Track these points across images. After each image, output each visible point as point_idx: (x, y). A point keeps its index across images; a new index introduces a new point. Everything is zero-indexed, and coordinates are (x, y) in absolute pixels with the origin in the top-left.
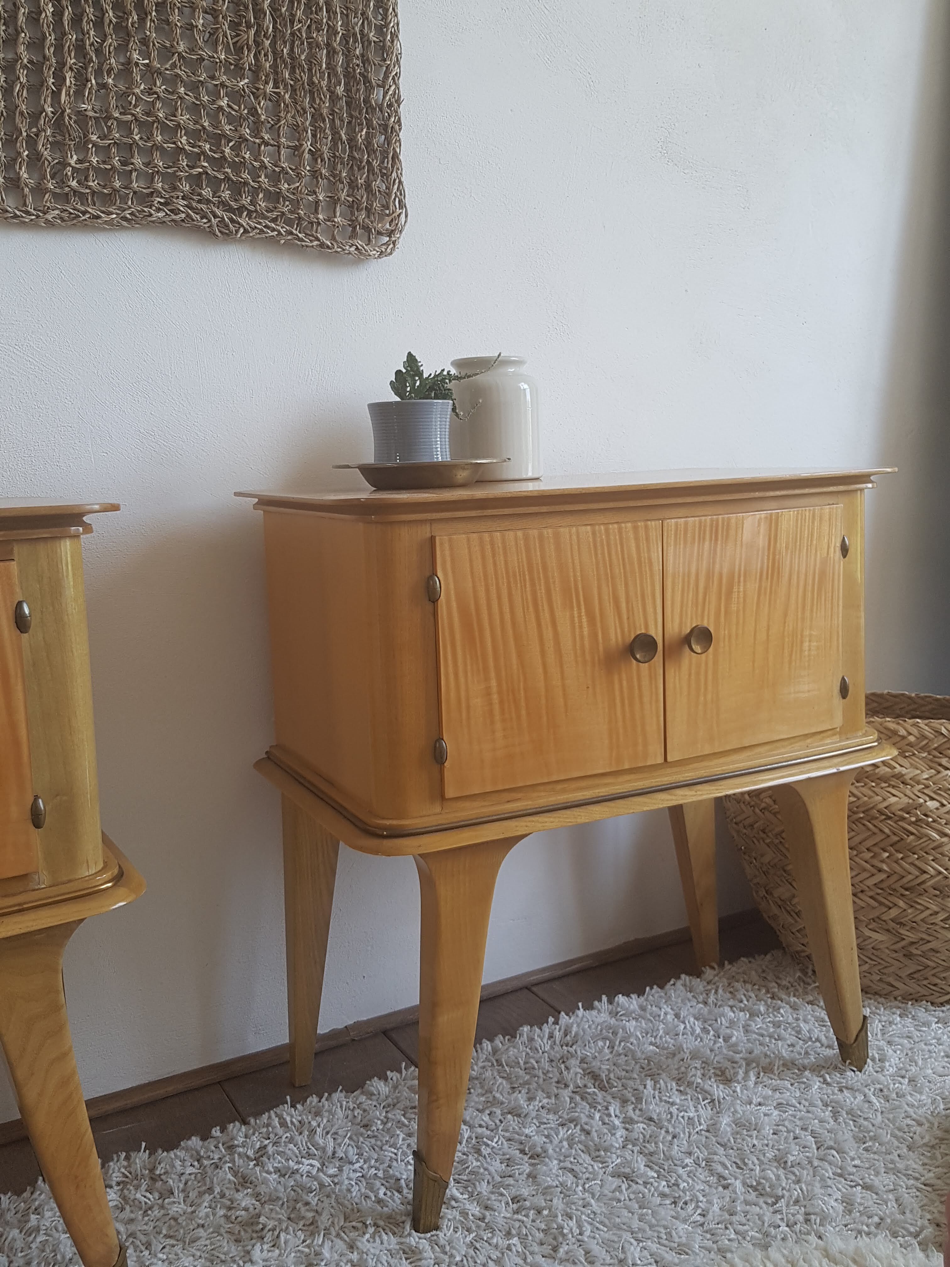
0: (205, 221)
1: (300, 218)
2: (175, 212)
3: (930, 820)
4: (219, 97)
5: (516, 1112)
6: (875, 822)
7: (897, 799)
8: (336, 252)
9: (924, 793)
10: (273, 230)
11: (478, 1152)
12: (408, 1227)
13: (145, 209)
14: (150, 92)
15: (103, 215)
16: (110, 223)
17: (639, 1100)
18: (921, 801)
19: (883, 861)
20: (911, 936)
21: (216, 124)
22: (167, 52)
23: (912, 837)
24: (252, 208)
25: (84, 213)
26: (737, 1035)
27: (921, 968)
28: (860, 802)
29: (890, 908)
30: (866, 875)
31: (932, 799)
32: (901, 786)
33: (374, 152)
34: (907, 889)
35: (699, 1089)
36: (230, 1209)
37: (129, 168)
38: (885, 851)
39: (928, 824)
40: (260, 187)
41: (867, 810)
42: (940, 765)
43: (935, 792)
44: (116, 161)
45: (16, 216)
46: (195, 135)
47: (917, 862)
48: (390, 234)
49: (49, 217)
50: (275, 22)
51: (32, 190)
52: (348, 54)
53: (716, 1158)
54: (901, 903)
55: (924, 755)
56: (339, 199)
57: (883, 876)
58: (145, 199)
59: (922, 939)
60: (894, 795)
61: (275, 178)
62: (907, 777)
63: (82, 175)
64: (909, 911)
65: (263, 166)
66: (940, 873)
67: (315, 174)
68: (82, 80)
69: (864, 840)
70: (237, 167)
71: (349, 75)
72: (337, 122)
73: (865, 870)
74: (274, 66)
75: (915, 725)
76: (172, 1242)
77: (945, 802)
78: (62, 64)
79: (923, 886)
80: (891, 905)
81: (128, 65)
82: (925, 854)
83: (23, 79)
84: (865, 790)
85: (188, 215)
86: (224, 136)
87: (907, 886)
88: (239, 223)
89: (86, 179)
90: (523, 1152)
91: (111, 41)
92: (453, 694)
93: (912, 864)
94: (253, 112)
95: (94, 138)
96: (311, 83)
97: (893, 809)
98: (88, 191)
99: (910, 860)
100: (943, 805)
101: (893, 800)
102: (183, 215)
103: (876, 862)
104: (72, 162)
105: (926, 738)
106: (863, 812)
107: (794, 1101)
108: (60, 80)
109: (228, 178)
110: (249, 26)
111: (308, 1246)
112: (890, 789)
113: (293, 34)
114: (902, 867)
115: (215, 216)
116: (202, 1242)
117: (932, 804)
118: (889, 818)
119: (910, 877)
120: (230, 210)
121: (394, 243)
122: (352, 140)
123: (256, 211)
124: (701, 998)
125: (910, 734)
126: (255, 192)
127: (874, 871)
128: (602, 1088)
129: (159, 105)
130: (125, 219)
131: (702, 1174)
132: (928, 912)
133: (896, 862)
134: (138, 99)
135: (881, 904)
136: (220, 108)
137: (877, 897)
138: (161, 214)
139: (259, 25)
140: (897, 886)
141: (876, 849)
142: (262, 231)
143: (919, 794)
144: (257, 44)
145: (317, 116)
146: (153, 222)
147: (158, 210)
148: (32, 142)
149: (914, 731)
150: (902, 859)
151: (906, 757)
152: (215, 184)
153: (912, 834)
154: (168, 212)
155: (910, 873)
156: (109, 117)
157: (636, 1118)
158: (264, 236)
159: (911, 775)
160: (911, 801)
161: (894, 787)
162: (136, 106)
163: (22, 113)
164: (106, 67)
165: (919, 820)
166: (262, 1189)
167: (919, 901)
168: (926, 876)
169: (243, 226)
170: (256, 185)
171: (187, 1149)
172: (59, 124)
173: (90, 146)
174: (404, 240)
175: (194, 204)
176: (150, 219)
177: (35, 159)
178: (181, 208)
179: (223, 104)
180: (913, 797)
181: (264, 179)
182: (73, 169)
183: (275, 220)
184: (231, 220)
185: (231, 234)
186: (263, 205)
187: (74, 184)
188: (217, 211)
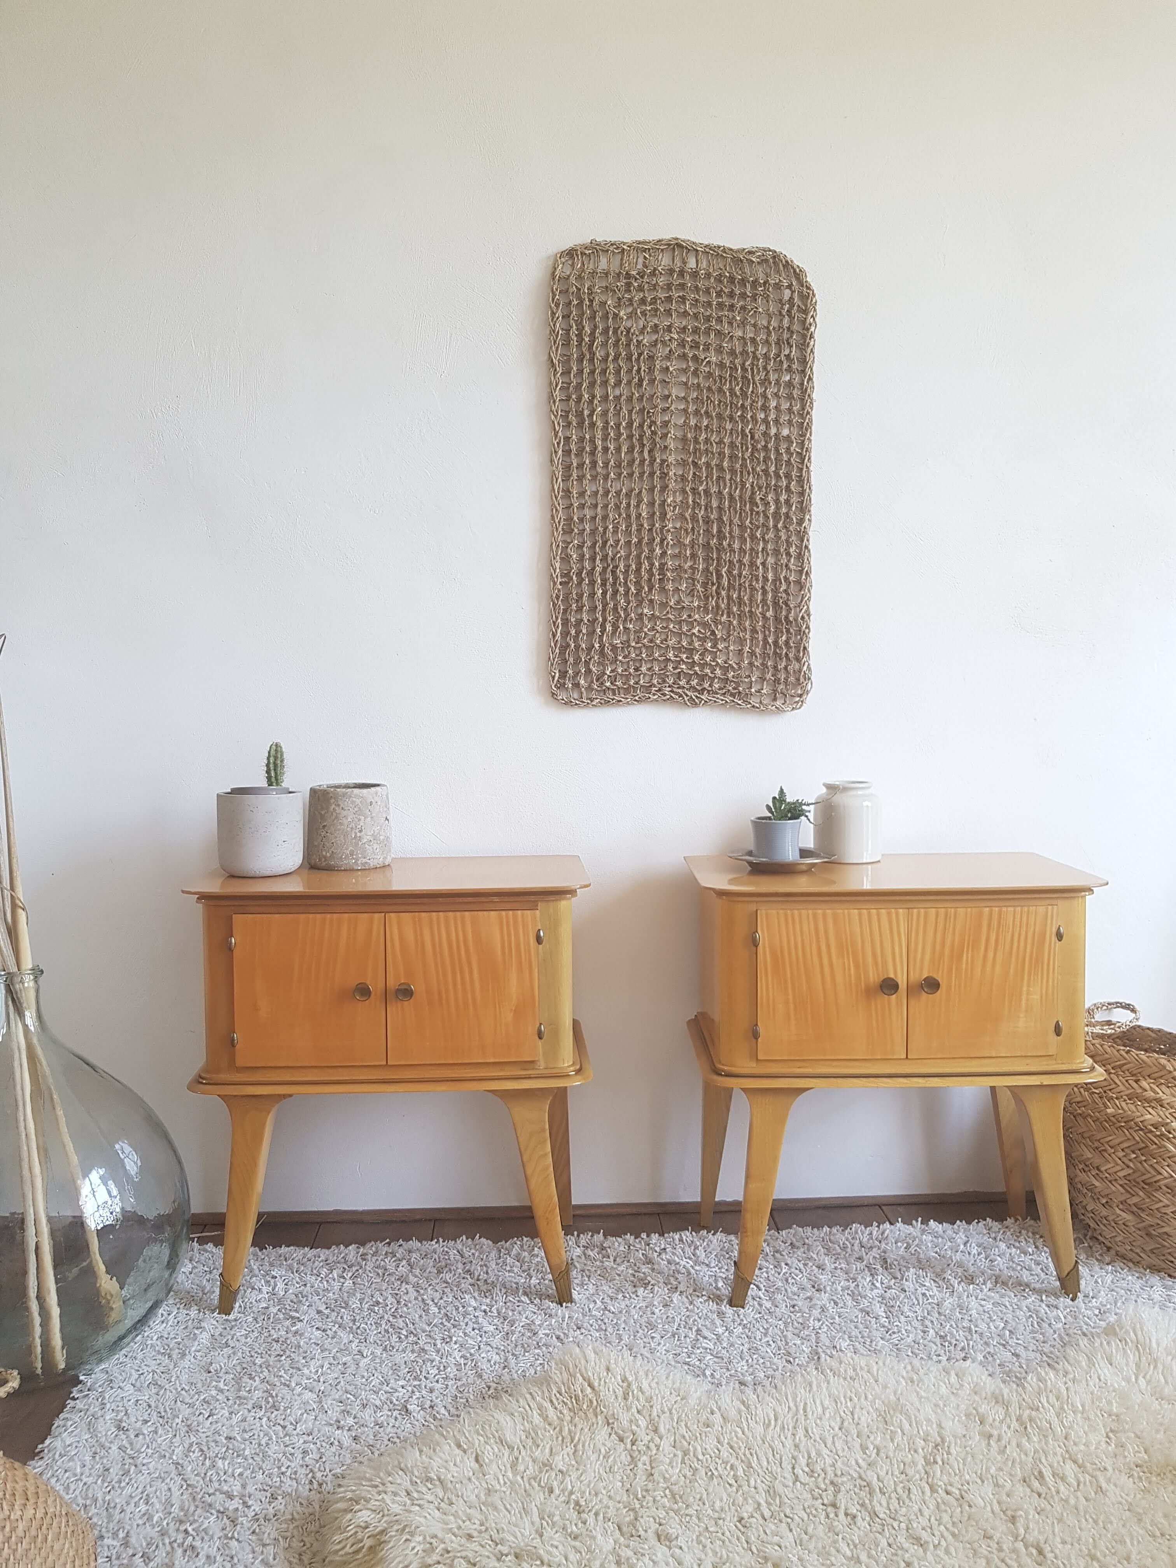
0: (681, 698)
1: (740, 692)
2: (665, 695)
3: (1171, 1136)
4: (693, 627)
6: (1131, 1131)
8: (762, 710)
10: (722, 700)
13: (646, 695)
14: (653, 629)
15: (623, 700)
16: (628, 703)
18: (1168, 1121)
19: (1130, 1160)
20: (1150, 1220)
21: (691, 643)
22: (664, 605)
23: (1154, 1146)
24: (710, 689)
25: (613, 699)
27: (1159, 1246)
29: (1133, 1195)
30: (1118, 1168)
32: (1159, 1107)
33: (791, 647)
34: (1147, 1184)
37: (639, 673)
38: (1133, 1152)
39: (1168, 1139)
40: (715, 676)
44: (632, 671)
45: (576, 703)
46: (680, 649)
47: (1155, 1166)
48: (801, 696)
49: (594, 703)
50: (729, 580)
51: (586, 689)
52: (776, 591)
54: (1141, 1193)
56: (765, 678)
57: (1131, 1171)
58: (648, 688)
61: (725, 670)
63: (613, 679)
64: (1147, 1201)
65: (718, 664)
67: (751, 664)
68: (615, 627)
69: (1121, 1143)
70: (702, 666)
71: (776, 604)
72: (767, 632)
73: (1117, 1165)
74: (729, 604)
78: (605, 620)
79: (1159, 1184)
81: (641, 616)
82: (1162, 1161)
83: (584, 631)
84: (1132, 1107)
85: (671, 696)
86: (695, 649)
87: (1148, 1181)
88: (701, 698)
89: (615, 681)
90: (812, 1286)
91: (633, 604)
93: (1151, 1166)
94: (713, 633)
95: (620, 658)
96: (750, 612)
97: (1146, 1123)
98: (615, 687)
99: (1150, 1163)
101: (1149, 1116)
102: (668, 696)
103: (1124, 1159)
104: (608, 673)
106: (1125, 1122)
108: (603, 630)
109: (696, 673)
110: (713, 584)
112: (1150, 1110)
113: (740, 585)
114: (1144, 1167)
115: (687, 695)
118: (1141, 1129)
119: (1149, 1175)
120: (697, 690)
121: (802, 701)
122: (776, 643)
123: (712, 690)
126: (712, 679)
127: (1124, 1166)
129: (658, 635)
130: (635, 700)
132: (1161, 1204)
133: (1140, 1163)
134: (646, 634)
135: (1127, 1191)
136: (694, 634)
137: (1125, 1185)
138: (656, 697)
139: (719, 583)
140: (1139, 1180)
141: (1127, 1150)
142: (715, 702)
143: (1169, 1116)
144: (718, 593)
145: (754, 631)
146: (651, 701)
147: (654, 695)
148: (587, 663)
150: (1145, 1161)
152: (688, 676)
154: (660, 695)
155: (1149, 1173)
156: (629, 646)
158: (716, 704)
160: (1160, 1120)
162: (645, 638)
163: (582, 649)
164: (629, 619)
165: (1162, 1135)
168: (1161, 1177)
169: (704, 699)
170: (713, 676)
171: (624, 1239)
172: (602, 653)
173: (618, 663)
174: (809, 699)
175: (675, 690)
176: (648, 700)
177: (589, 671)
178: (667, 693)
179: (695, 631)
180: (1164, 1117)
181: (718, 672)
182: (609, 676)
183: (725, 694)
184: (697, 697)
185: (696, 704)
186: (717, 686)
187: (608, 684)
188: (687, 692)
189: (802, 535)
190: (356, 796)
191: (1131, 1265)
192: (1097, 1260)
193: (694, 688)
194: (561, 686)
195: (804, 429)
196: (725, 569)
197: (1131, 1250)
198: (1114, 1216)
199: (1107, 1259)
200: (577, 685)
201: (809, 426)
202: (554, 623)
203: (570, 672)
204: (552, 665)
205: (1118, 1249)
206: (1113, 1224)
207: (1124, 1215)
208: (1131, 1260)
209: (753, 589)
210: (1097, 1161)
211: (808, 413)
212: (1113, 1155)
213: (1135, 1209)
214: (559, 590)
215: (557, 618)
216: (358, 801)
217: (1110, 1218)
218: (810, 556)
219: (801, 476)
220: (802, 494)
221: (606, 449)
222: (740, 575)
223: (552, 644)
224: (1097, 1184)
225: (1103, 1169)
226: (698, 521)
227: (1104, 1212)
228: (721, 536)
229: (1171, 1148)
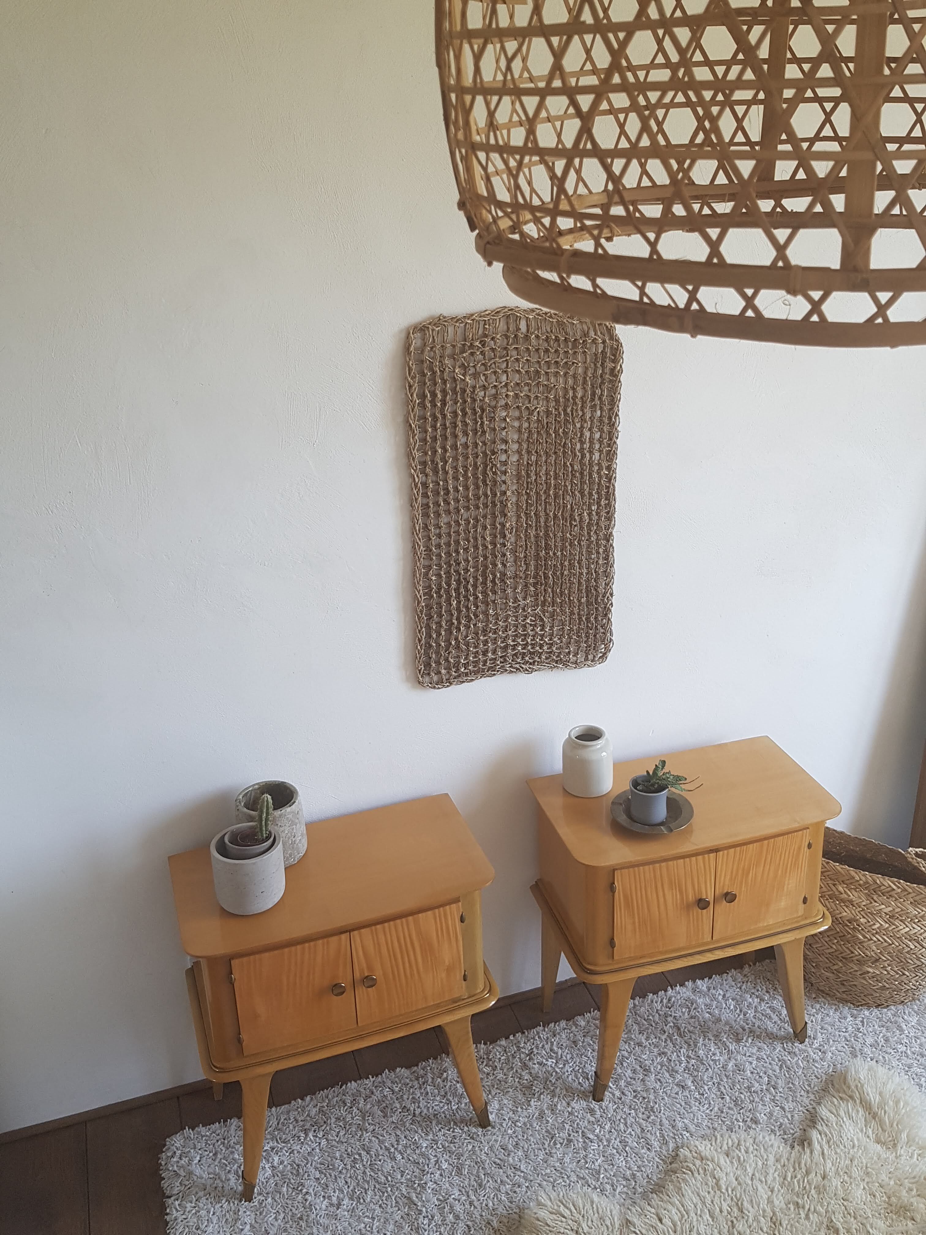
1: (561, 659)
2: (505, 670)
3: (860, 928)
4: (527, 618)
5: (640, 1044)
8: (578, 669)
9: (860, 913)
10: (547, 666)
11: (622, 1064)
12: (591, 1100)
13: (492, 672)
14: (496, 623)
17: (696, 1046)
18: (858, 917)
19: (833, 944)
20: (844, 978)
21: (525, 630)
23: (849, 936)
24: (539, 660)
25: (467, 680)
26: (751, 1013)
31: (864, 917)
32: (852, 907)
33: (599, 621)
34: (844, 958)
35: (724, 1044)
36: (520, 1079)
37: (486, 658)
38: (836, 939)
39: (859, 931)
40: (544, 652)
42: (872, 898)
43: (866, 914)
44: (480, 657)
45: (439, 687)
46: (516, 636)
47: (850, 948)
48: (605, 653)
49: (452, 684)
52: (588, 582)
53: (722, 1083)
54: (840, 964)
55: (867, 891)
58: (493, 667)
59: (849, 980)
61: (550, 645)
62: (855, 903)
63: (466, 666)
64: (843, 967)
65: (545, 641)
66: (860, 954)
68: (468, 627)
70: (533, 645)
71: (588, 591)
72: (581, 613)
74: (553, 598)
75: (864, 875)
76: (499, 1091)
78: (459, 623)
79: (852, 959)
80: (835, 963)
81: (487, 617)
83: (443, 634)
85: (511, 671)
86: (528, 634)
88: (532, 667)
89: (468, 666)
90: (641, 1067)
91: (481, 608)
92: (619, 924)
93: (848, 948)
94: (542, 620)
95: (472, 649)
96: (570, 600)
100: (869, 922)
101: (845, 914)
103: (830, 943)
104: (462, 661)
107: (765, 1057)
108: (458, 631)
109: (529, 651)
110: (542, 584)
111: (552, 1102)
113: (562, 582)
116: (511, 1093)
117: (863, 920)
120: (531, 664)
121: (606, 657)
122: (588, 620)
124: (739, 985)
126: (541, 653)
128: (680, 1035)
131: (714, 1089)
132: (852, 970)
133: (840, 945)
135: (831, 962)
139: (546, 583)
140: (840, 956)
144: (545, 590)
145: (572, 614)
147: (497, 671)
148: (446, 657)
149: (864, 879)
151: (856, 891)
157: (692, 1056)
159: (857, 902)
161: (847, 907)
163: (442, 647)
164: (478, 619)
166: (533, 1071)
168: (853, 955)
170: (541, 651)
171: (500, 1046)
172: (458, 647)
174: (611, 655)
175: (513, 665)
177: (448, 662)
178: (508, 668)
179: (528, 621)
181: (545, 647)
182: (463, 664)
183: (549, 662)
184: (529, 668)
185: (529, 673)
186: (544, 657)
187: (462, 669)
188: (523, 666)
189: (608, 538)
190: (289, 813)
193: (528, 661)
194: (426, 676)
195: (611, 455)
196: (550, 573)
200: (438, 674)
201: (615, 453)
202: (419, 631)
203: (433, 664)
204: (419, 662)
207: (827, 973)
209: (572, 583)
211: (615, 442)
213: (835, 972)
214: (423, 607)
215: (421, 628)
216: (290, 816)
218: (613, 551)
219: (608, 492)
220: (609, 505)
221: (456, 490)
222: (562, 574)
223: (419, 647)
226: (530, 538)
228: (547, 547)
229: (861, 937)
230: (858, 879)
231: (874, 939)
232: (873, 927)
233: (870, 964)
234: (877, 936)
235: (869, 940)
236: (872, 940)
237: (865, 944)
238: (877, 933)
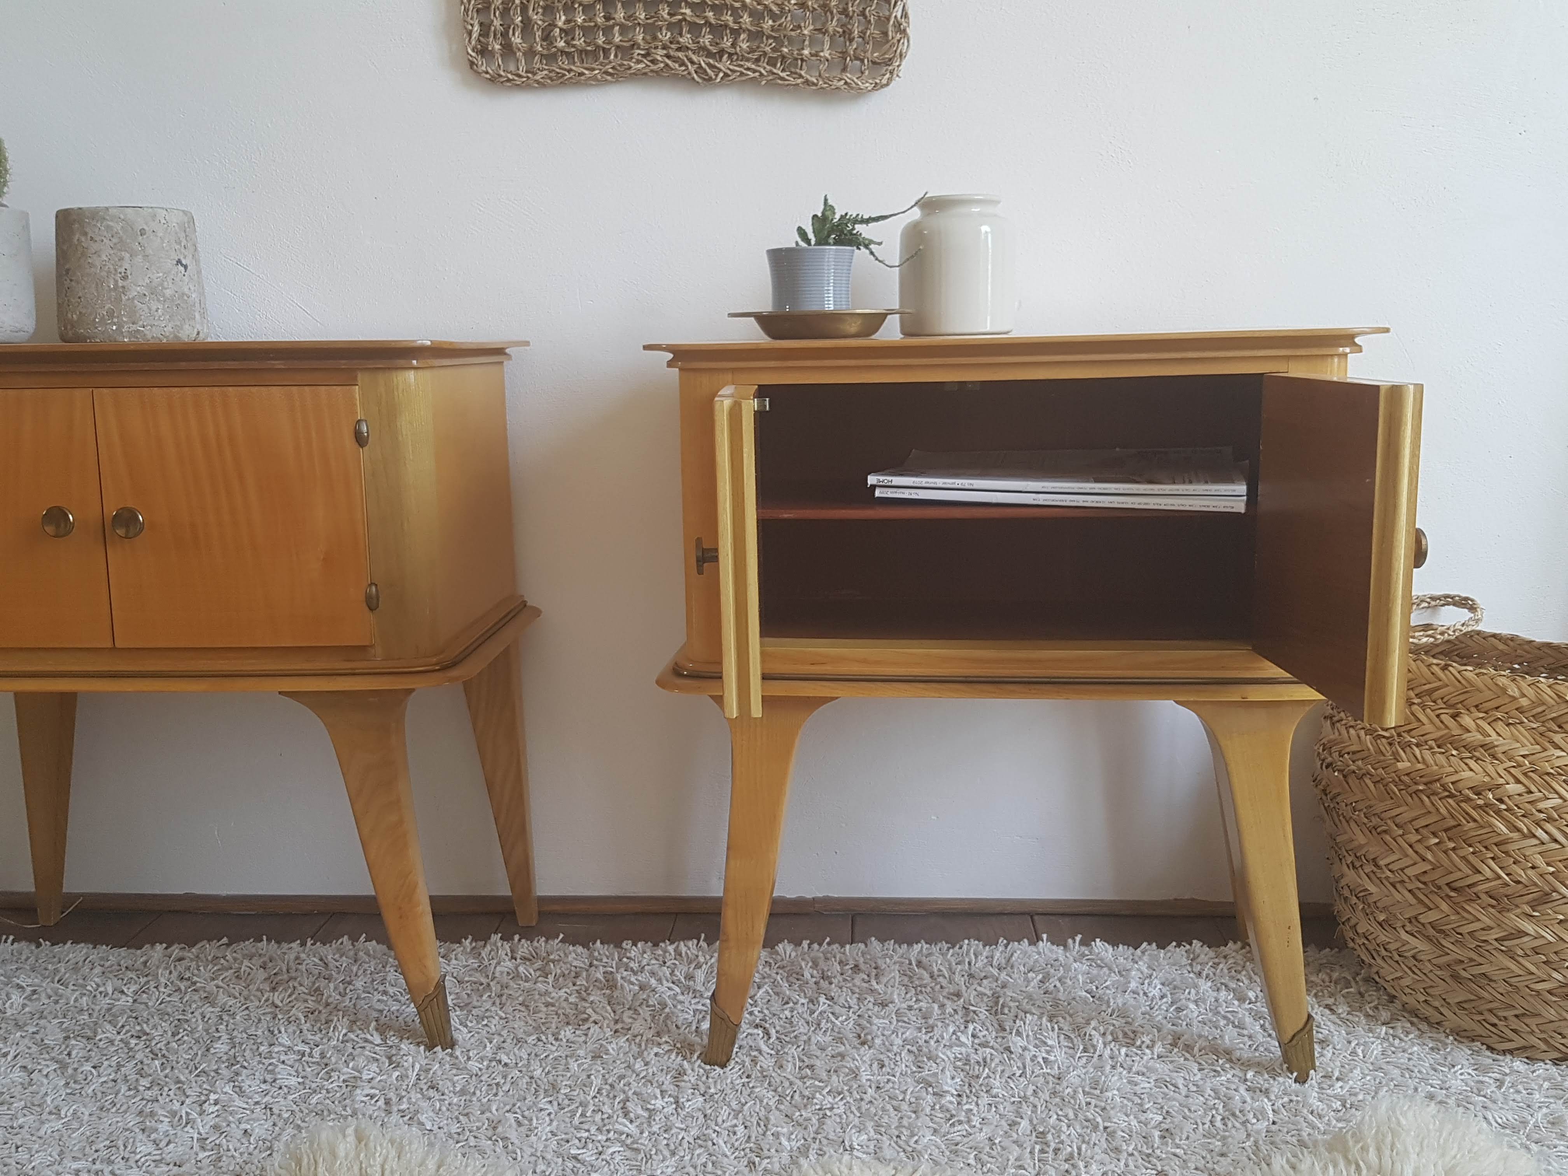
0: (683, 68)
1: (783, 57)
2: (654, 62)
3: (1503, 807)
6: (1434, 798)
7: (1471, 773)
8: (822, 88)
9: (1509, 772)
10: (754, 71)
12: (696, 1055)
13: (625, 63)
15: (586, 72)
16: (594, 78)
18: (1501, 781)
19: (1428, 848)
20: (1458, 952)
23: (1472, 825)
24: (732, 51)
25: (569, 71)
27: (1473, 997)
28: (1428, 771)
29: (1431, 909)
30: (1408, 861)
31: (1518, 781)
32: (1488, 759)
34: (1455, 890)
37: (611, 22)
38: (1434, 834)
39: (1498, 812)
40: (741, 28)
41: (1431, 782)
43: (1525, 774)
45: (509, 80)
47: (1471, 858)
48: (889, 63)
49: (538, 77)
51: (524, 54)
54: (1444, 906)
55: (1535, 725)
56: (827, 31)
57: (1427, 867)
58: (625, 51)
59: (1471, 960)
60: (1471, 770)
61: (758, 16)
63: (569, 35)
64: (1453, 918)
66: (1499, 877)
73: (1407, 856)
75: (1534, 684)
77: (1533, 788)
79: (1475, 889)
80: (1432, 906)
82: (1484, 849)
84: (1441, 759)
85: (667, 65)
87: (1457, 885)
88: (718, 68)
89: (573, 38)
93: (1464, 858)
97: (1460, 785)
98: (573, 50)
99: (1462, 853)
100: (1530, 792)
101: (1467, 774)
102: (662, 65)
103: (1420, 848)
104: (560, 23)
105: (1544, 704)
106: (1425, 784)
109: (708, 23)
114: (1451, 861)
115: (692, 63)
117: (1513, 788)
118: (1451, 796)
119: (1459, 875)
120: (710, 55)
121: (891, 73)
123: (736, 53)
125: (1524, 695)
126: (736, 33)
127: (1418, 859)
130: (606, 73)
132: (1478, 925)
133: (1445, 852)
135: (1421, 901)
137: (1417, 892)
138: (641, 66)
140: (1442, 882)
141: (1424, 831)
142: (742, 74)
143: (1503, 773)
146: (634, 74)
147: (639, 62)
148: (524, 7)
149: (1530, 692)
150: (1454, 849)
151: (1508, 725)
152: (695, 29)
153: (1475, 821)
154: (649, 63)
155: (1460, 870)
158: (744, 78)
159: (1506, 748)
165: (1488, 805)
167: (1467, 907)
168: (1479, 877)
169: (720, 70)
170: (737, 27)
173: (576, 6)
174: (904, 68)
175: (672, 53)
176: (629, 72)
177: (527, 24)
178: (659, 58)
180: (1494, 775)
181: (746, 19)
182: (561, 29)
183: (757, 60)
184: (709, 65)
185: (710, 79)
186: (744, 46)
187: (562, 44)
188: (695, 58)
191: (1424, 1026)
192: (1367, 1016)
193: (704, 48)
194: (483, 51)
197: (1426, 1001)
198: (1398, 944)
199: (1385, 1015)
200: (508, 49)
203: (497, 23)
204: (466, 11)
205: (1404, 998)
206: (1397, 958)
207: (1413, 941)
208: (1426, 1019)
210: (1374, 850)
212: (1400, 840)
213: (1433, 933)
216: (120, 228)
217: (1392, 947)
224: (1372, 888)
225: (1382, 863)
227: (1382, 938)
229: (1502, 828)
230: (1517, 694)
231: (1539, 833)
232: (1542, 805)
233: (1528, 909)
234: (1548, 827)
235: (1525, 837)
236: (1534, 836)
237: (1511, 847)
238: (1550, 819)
